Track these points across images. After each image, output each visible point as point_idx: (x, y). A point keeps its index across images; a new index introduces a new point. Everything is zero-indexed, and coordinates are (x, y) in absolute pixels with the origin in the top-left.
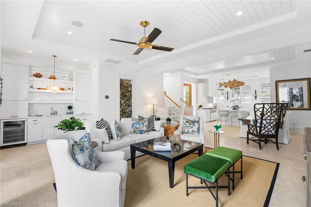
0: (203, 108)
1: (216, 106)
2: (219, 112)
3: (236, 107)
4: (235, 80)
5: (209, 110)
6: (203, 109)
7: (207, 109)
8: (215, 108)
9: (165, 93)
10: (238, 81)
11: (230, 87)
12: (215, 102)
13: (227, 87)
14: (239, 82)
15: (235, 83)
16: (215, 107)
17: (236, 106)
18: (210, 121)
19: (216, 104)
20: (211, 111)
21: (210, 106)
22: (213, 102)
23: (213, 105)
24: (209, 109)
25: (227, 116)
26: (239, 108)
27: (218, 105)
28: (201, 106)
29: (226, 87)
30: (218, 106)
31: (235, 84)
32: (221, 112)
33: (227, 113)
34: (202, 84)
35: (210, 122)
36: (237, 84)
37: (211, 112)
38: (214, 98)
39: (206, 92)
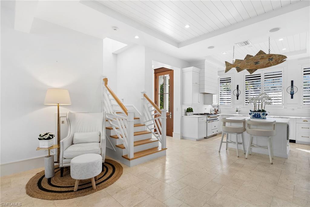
0: (194, 112)
1: (218, 110)
2: (224, 124)
3: (261, 113)
4: (261, 52)
5: (205, 118)
6: (195, 114)
7: (201, 114)
8: (215, 114)
9: (106, 80)
10: (269, 54)
11: (248, 70)
12: (215, 103)
13: (242, 70)
14: (272, 55)
15: (262, 58)
16: (216, 112)
17: (259, 111)
18: (205, 136)
19: (218, 106)
20: (209, 119)
21: (208, 109)
22: (212, 103)
23: (213, 109)
24: (205, 114)
25: (242, 133)
26: (267, 115)
27: (221, 107)
28: (190, 110)
29: (239, 70)
30: (221, 109)
31: (261, 62)
32: (227, 124)
33: (241, 125)
34: (191, 68)
35: (205, 138)
36: (267, 61)
37: (207, 120)
38: (215, 97)
39: (200, 84)
